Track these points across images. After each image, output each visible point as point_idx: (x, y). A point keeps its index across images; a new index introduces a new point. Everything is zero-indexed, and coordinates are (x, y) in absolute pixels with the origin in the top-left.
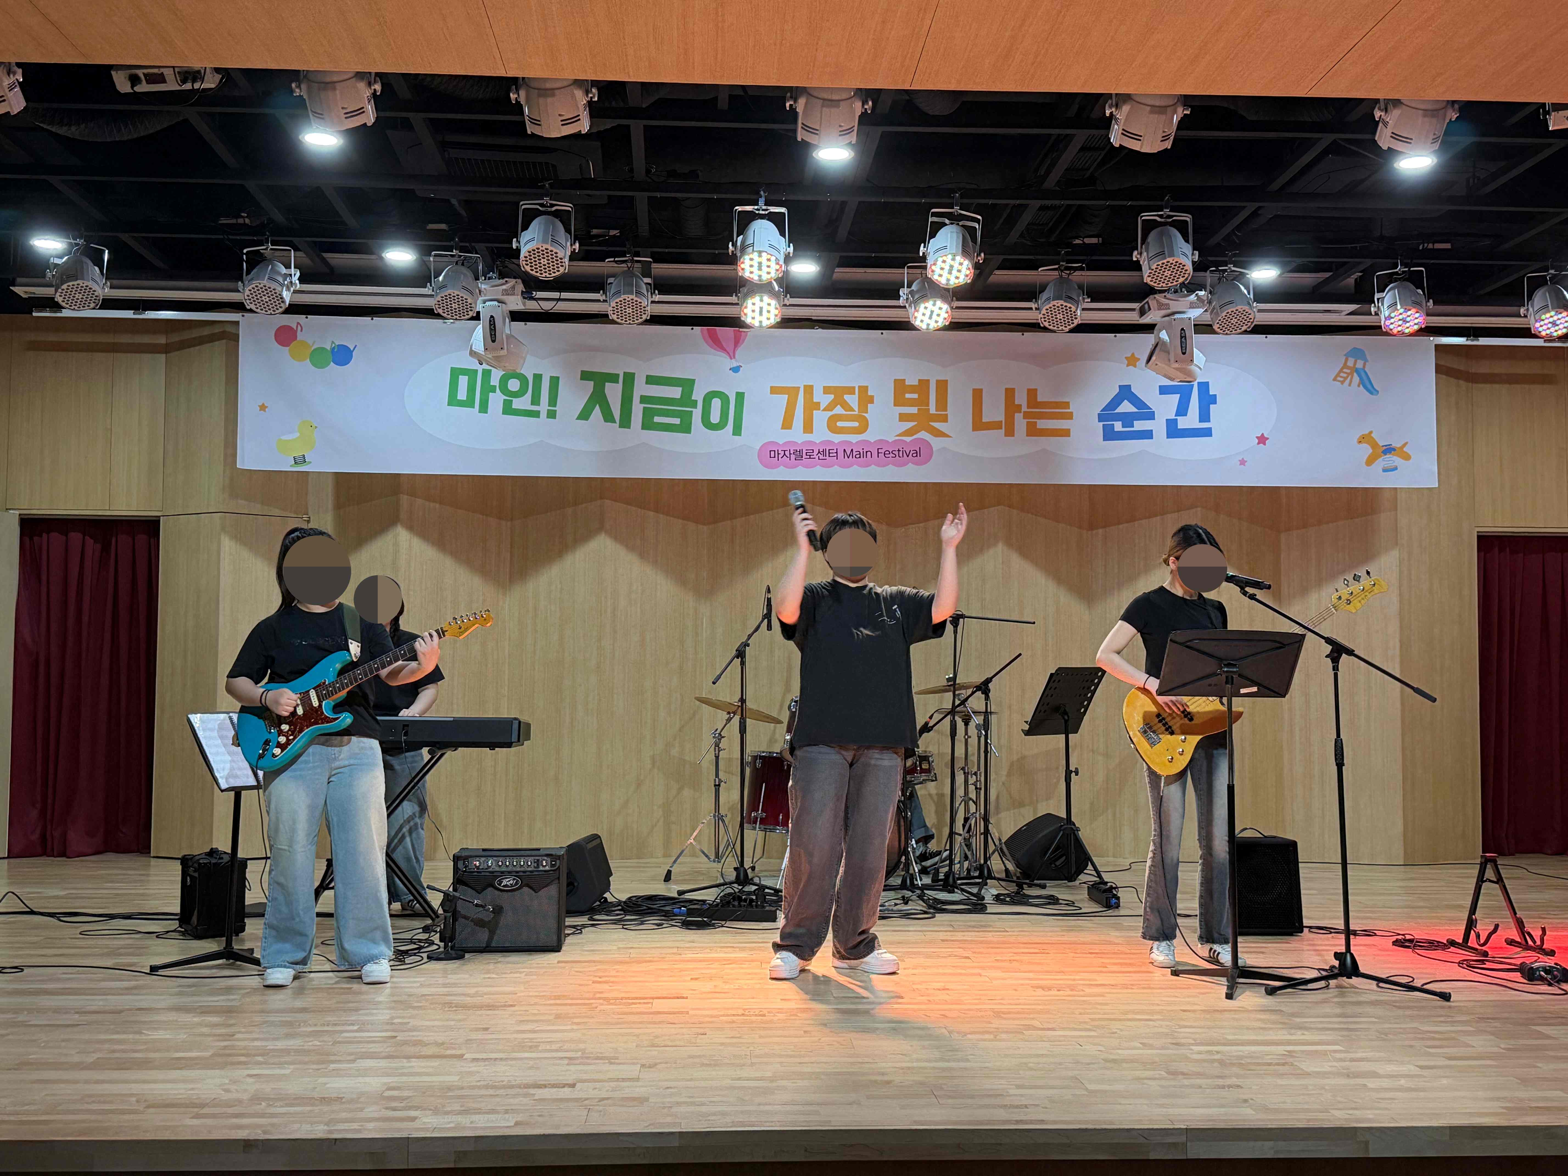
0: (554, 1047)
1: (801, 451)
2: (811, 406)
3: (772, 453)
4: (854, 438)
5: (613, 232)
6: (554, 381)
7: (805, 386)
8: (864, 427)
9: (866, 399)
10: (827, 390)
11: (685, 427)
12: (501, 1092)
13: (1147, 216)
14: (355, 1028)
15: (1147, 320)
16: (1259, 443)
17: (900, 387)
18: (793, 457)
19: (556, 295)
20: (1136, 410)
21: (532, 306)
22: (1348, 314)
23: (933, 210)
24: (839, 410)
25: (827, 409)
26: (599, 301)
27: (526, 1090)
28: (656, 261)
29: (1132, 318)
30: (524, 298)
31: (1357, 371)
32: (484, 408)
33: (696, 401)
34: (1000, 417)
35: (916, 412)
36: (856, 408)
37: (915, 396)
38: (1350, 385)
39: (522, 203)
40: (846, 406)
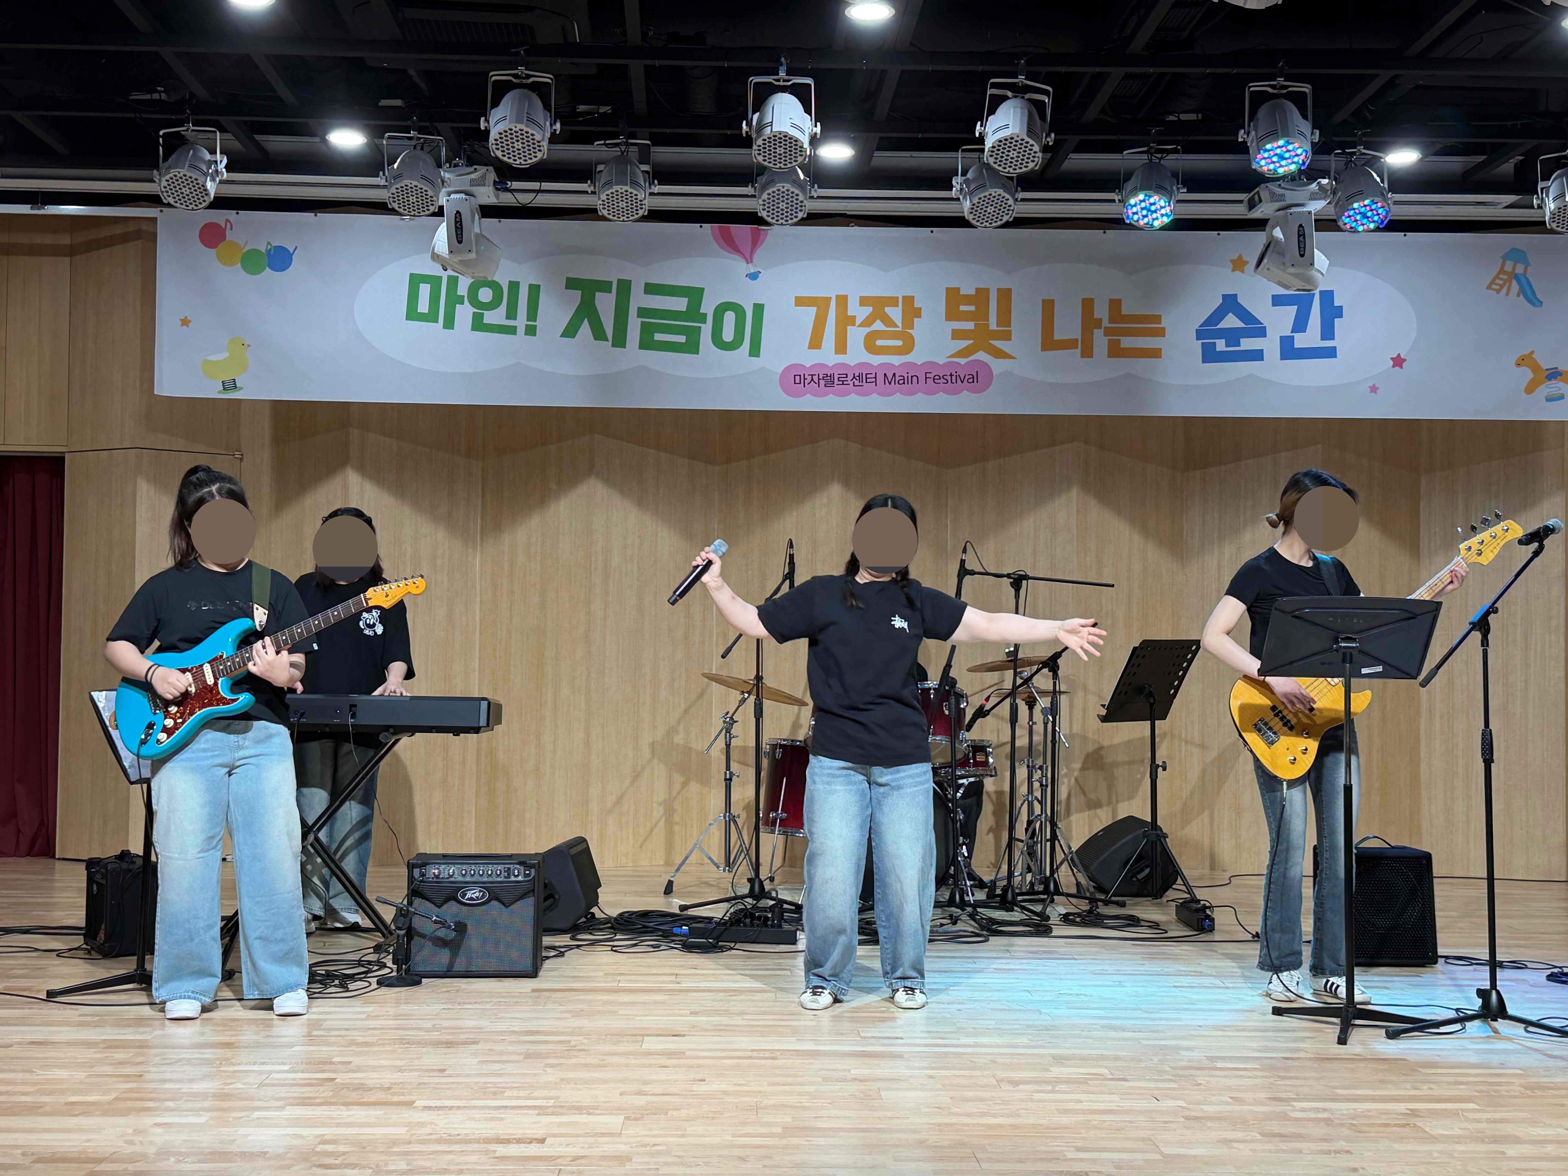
0: (522, 1094)
1: (832, 376)
2: (845, 321)
3: (797, 378)
4: (896, 360)
5: (604, 109)
6: (534, 291)
7: (837, 296)
8: (909, 346)
9: (911, 311)
10: (864, 301)
11: (692, 347)
12: (457, 1148)
13: (1256, 87)
14: (286, 1068)
15: (1257, 214)
16: (1394, 366)
17: (953, 297)
18: (822, 382)
19: (535, 185)
20: (1244, 326)
21: (507, 199)
22: (1506, 207)
23: (992, 81)
24: (878, 326)
25: (865, 324)
26: (586, 192)
27: (486, 1145)
28: (656, 143)
29: (1239, 211)
30: (497, 189)
31: (1516, 277)
32: (449, 323)
33: (706, 314)
34: (1076, 333)
35: (973, 328)
36: (900, 325)
37: (972, 308)
38: (1507, 294)
39: (491, 74)
40: (887, 321)
